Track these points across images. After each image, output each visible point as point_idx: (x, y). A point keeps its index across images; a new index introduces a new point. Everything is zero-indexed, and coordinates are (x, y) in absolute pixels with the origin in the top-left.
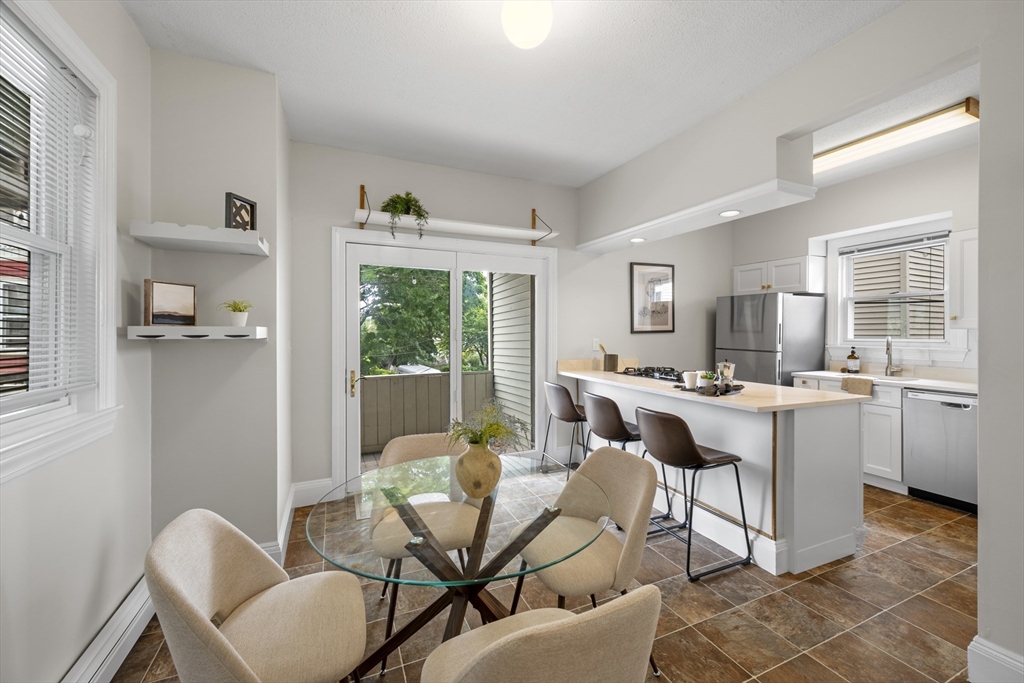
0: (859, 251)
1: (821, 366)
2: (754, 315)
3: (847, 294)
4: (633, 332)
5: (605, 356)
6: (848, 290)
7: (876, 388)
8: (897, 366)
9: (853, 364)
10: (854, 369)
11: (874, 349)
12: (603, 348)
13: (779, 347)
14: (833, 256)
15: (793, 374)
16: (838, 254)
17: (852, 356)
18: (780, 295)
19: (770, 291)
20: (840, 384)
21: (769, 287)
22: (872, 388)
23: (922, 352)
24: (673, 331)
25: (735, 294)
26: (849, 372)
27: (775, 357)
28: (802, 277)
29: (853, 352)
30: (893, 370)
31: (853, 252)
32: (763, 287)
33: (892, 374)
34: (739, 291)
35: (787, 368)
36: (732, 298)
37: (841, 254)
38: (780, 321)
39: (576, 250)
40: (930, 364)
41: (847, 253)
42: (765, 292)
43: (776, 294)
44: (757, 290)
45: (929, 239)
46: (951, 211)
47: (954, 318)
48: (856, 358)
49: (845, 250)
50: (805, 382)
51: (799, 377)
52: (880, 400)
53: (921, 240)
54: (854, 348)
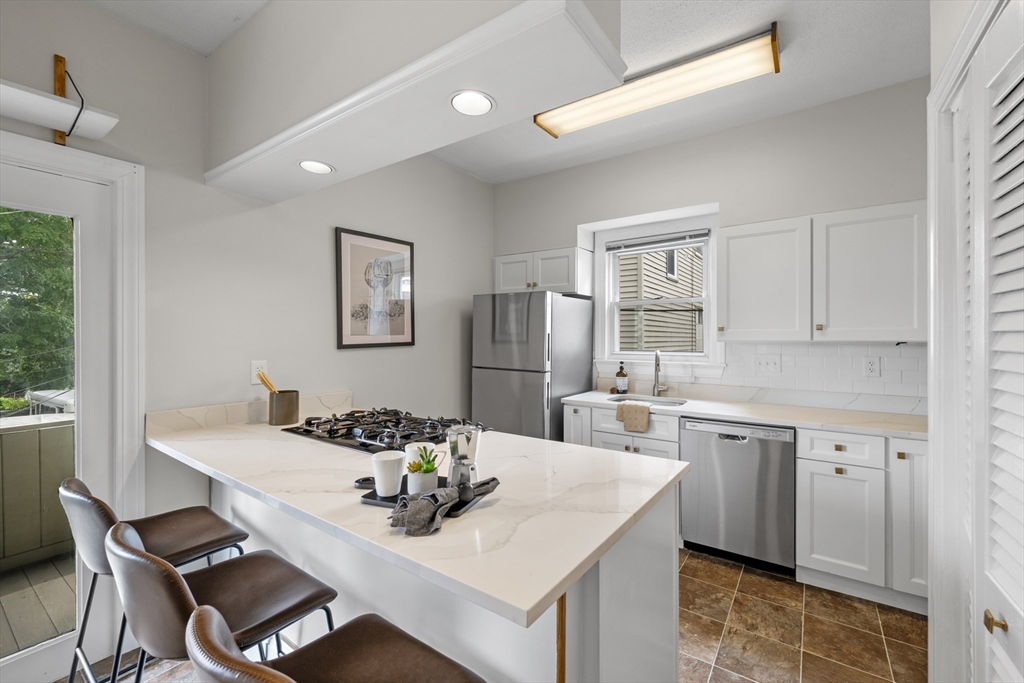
0: (626, 247)
1: (590, 386)
2: (519, 321)
3: (614, 298)
4: (340, 346)
5: (272, 394)
6: (615, 293)
7: (653, 417)
8: (663, 384)
9: (621, 383)
10: (623, 389)
11: (641, 363)
12: (264, 382)
13: (548, 366)
14: (601, 251)
15: (563, 400)
16: (605, 249)
17: (621, 374)
18: (549, 294)
19: (536, 289)
20: (614, 413)
21: (535, 285)
22: (649, 417)
23: (685, 366)
24: (412, 343)
25: (497, 292)
26: (618, 392)
27: (543, 378)
28: (570, 276)
29: (622, 368)
30: (660, 391)
31: (619, 248)
32: (529, 285)
33: (659, 395)
34: (501, 289)
35: (557, 392)
36: (494, 296)
37: (609, 249)
38: (548, 331)
39: (204, 182)
40: (693, 380)
41: (614, 249)
42: (530, 290)
43: (543, 294)
44: (522, 288)
45: (691, 237)
46: (717, 204)
47: (721, 329)
48: (625, 376)
49: (612, 245)
50: (576, 411)
51: (570, 404)
52: (657, 432)
53: (684, 238)
54: (622, 363)
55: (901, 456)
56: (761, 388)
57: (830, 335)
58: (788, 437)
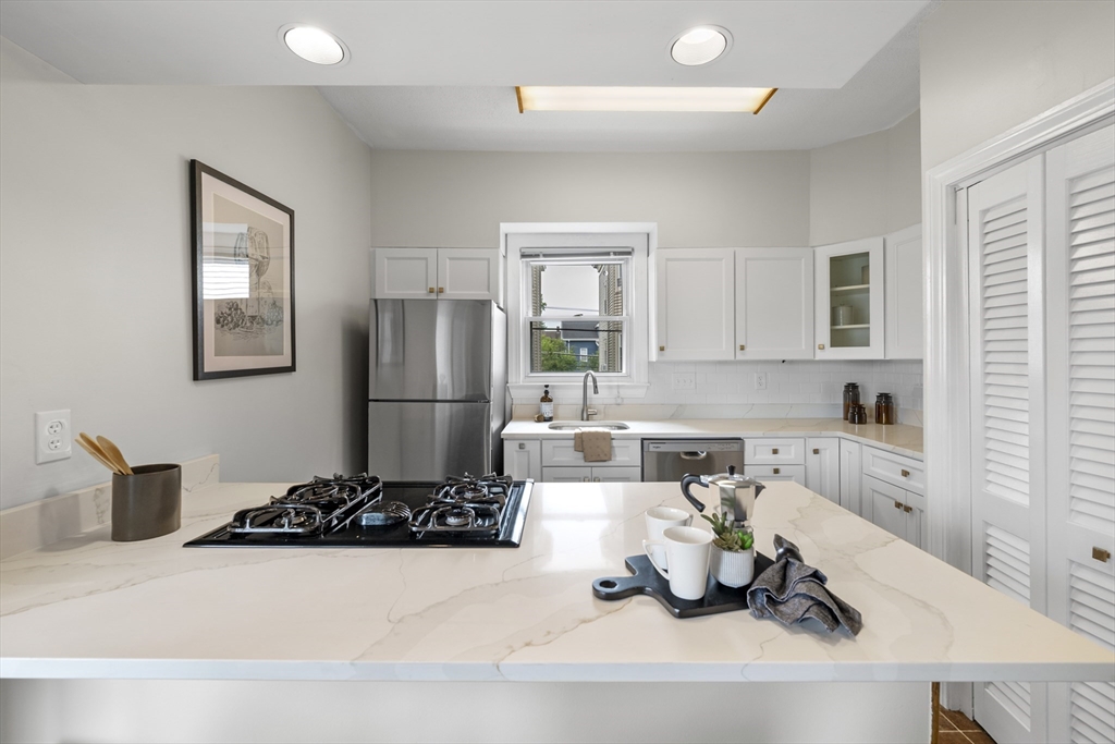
0: (545, 256)
3: (527, 313)
4: (198, 374)
5: (120, 480)
6: (528, 307)
7: (613, 443)
8: (592, 408)
9: (547, 409)
10: (550, 415)
11: (563, 386)
13: (492, 394)
14: (513, 257)
15: (502, 434)
16: (519, 255)
17: (546, 398)
19: (442, 297)
20: (572, 443)
21: (441, 291)
23: (610, 387)
24: (292, 369)
25: (379, 298)
28: (491, 283)
29: (546, 392)
30: (588, 415)
31: (537, 256)
32: (431, 291)
33: (588, 419)
34: (386, 293)
37: (524, 257)
38: (492, 351)
40: (619, 401)
41: (530, 256)
42: (433, 297)
44: (420, 293)
45: (615, 253)
46: (655, 224)
47: (662, 349)
48: (550, 400)
49: (528, 251)
50: (521, 446)
51: (513, 437)
52: (618, 459)
53: (608, 254)
54: (547, 386)
55: (816, 452)
56: (681, 405)
57: (750, 354)
58: (735, 447)
